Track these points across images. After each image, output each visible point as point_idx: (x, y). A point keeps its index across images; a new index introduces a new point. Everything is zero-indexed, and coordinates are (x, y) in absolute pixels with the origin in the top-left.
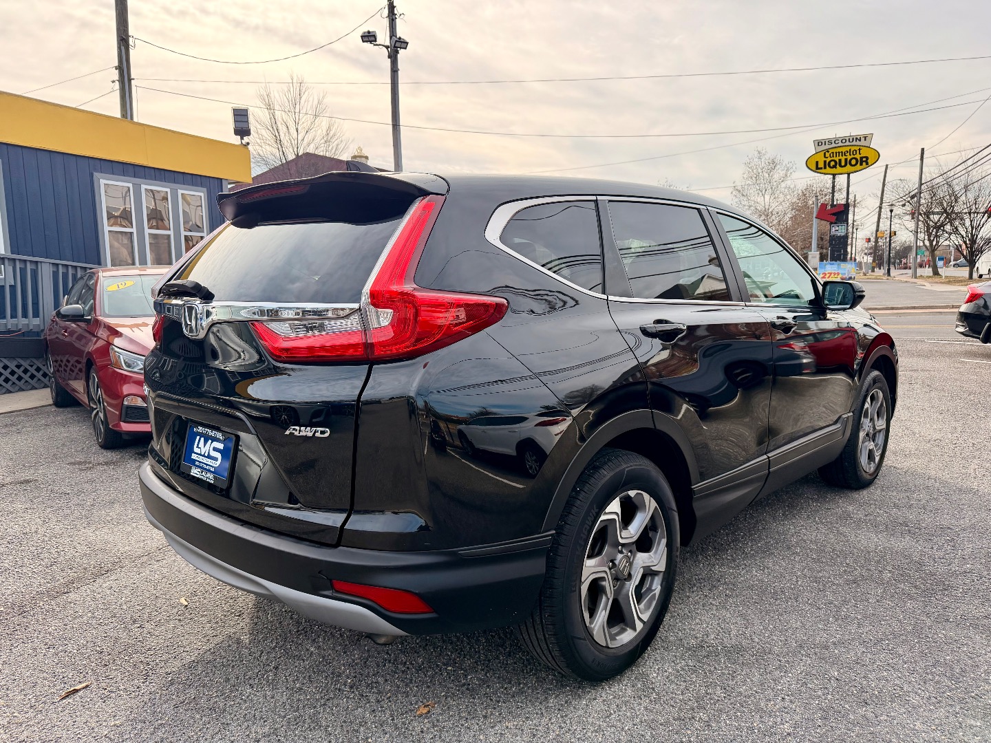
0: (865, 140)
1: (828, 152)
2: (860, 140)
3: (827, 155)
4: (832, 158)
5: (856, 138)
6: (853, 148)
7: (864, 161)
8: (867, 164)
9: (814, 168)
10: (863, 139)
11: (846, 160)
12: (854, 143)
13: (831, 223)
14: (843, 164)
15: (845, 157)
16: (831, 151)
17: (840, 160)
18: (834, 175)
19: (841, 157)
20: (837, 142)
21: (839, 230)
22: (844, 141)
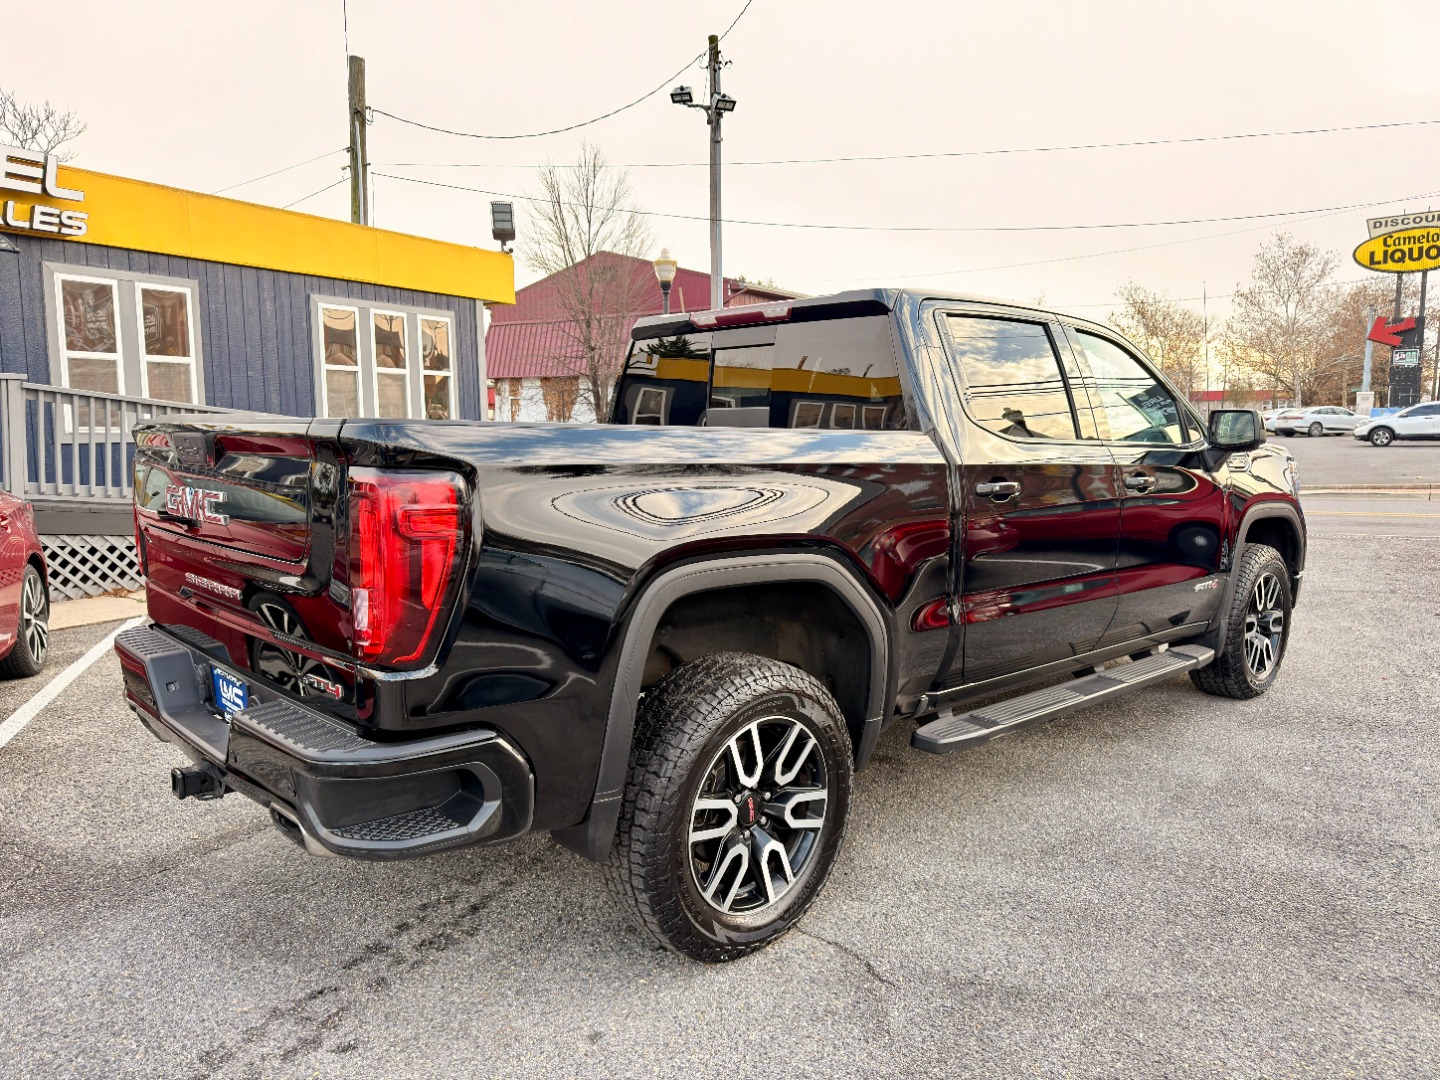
1: (1391, 237)
3: (1390, 242)
4: (1398, 247)
6: (1433, 231)
9: (1367, 263)
11: (1421, 249)
12: (1435, 223)
13: (1394, 348)
14: (1416, 255)
15: (1418, 245)
16: (1395, 236)
17: (1411, 250)
18: (1400, 273)
19: (1412, 245)
20: (1406, 221)
21: (1407, 359)
22: (1418, 220)
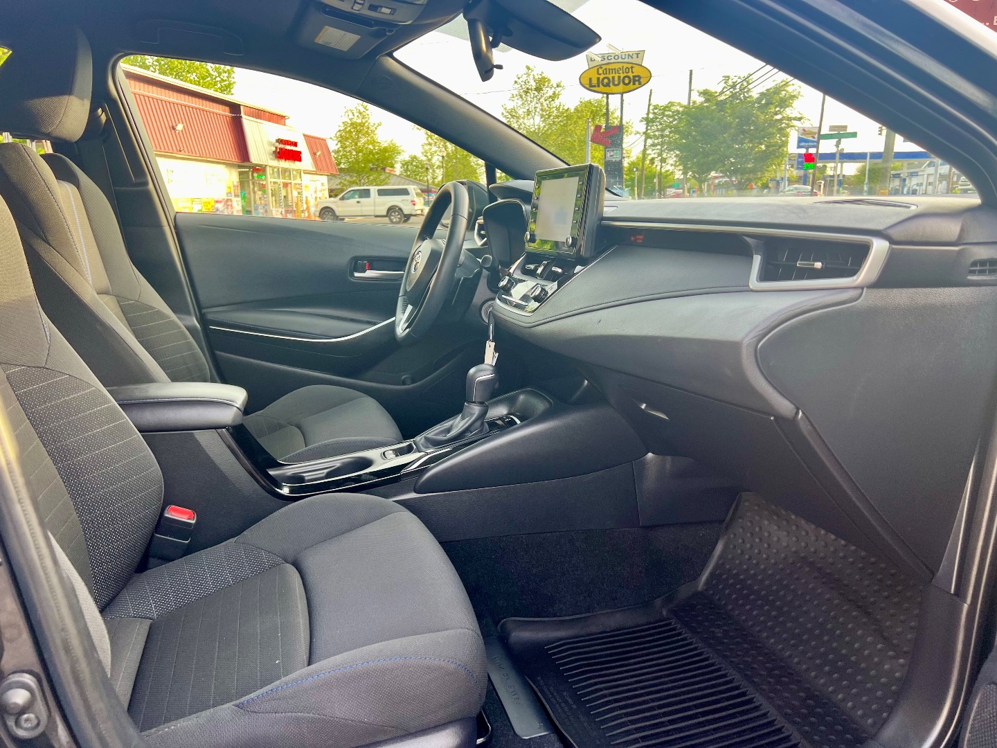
0: (637, 57)
1: (601, 68)
2: (632, 58)
3: (601, 71)
4: (605, 76)
5: (629, 55)
6: (625, 66)
7: (637, 81)
8: (640, 83)
9: (588, 86)
10: (635, 56)
11: (619, 77)
12: (626, 60)
13: (606, 148)
14: (616, 83)
15: (617, 75)
16: (604, 67)
17: (613, 78)
18: (608, 94)
19: (614, 75)
20: (610, 58)
21: (613, 156)
22: (616, 57)
